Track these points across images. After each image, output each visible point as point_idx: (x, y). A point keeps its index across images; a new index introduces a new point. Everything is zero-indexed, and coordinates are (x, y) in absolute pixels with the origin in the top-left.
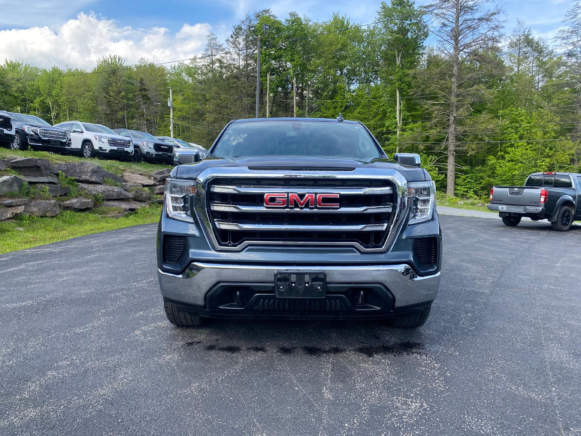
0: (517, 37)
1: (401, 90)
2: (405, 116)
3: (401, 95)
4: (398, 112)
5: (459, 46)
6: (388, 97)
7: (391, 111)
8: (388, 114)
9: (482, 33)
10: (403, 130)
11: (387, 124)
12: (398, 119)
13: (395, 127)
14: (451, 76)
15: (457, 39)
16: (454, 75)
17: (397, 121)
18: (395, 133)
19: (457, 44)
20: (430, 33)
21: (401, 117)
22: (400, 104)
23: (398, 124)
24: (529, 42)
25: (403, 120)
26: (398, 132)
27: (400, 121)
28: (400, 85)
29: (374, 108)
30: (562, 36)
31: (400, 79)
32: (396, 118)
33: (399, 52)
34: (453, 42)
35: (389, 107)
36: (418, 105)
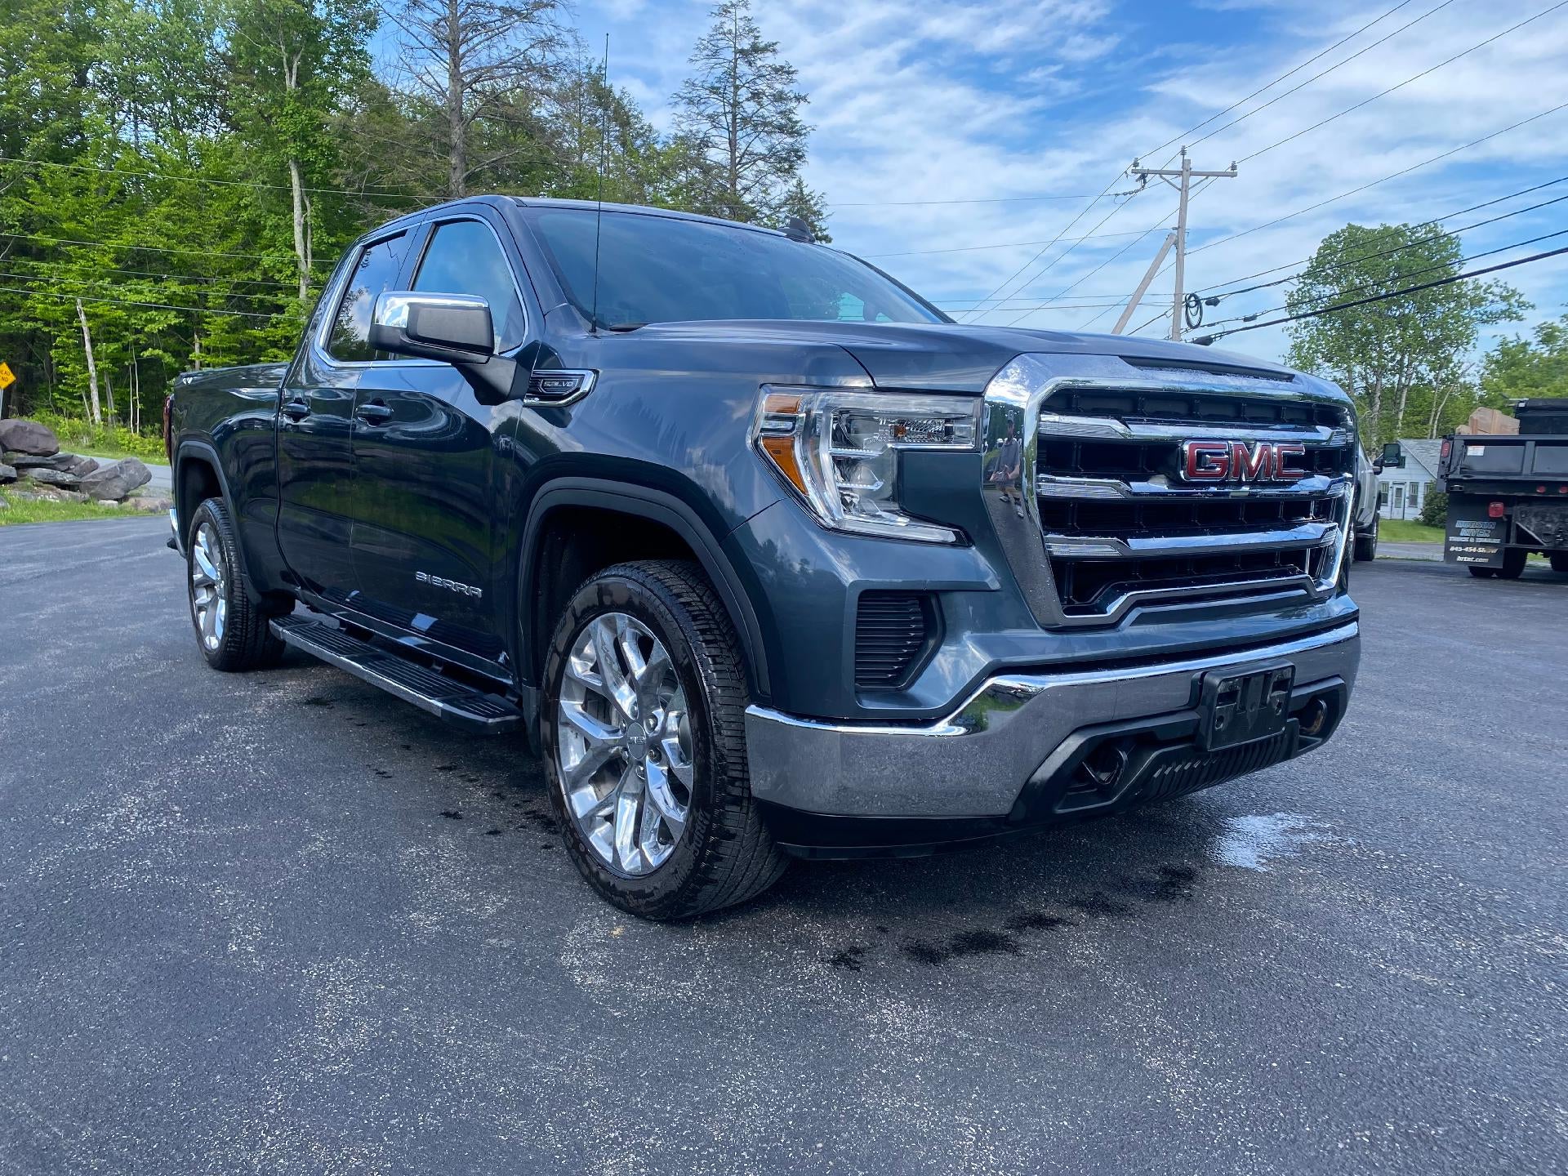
0: (574, 77)
1: (305, 169)
2: (319, 244)
3: (305, 182)
4: (298, 230)
5: (462, 69)
6: (264, 183)
7: (276, 227)
8: (267, 233)
9: (516, 50)
10: (318, 283)
11: (267, 262)
12: (299, 251)
13: (294, 274)
14: (447, 149)
15: (457, 51)
16: (454, 148)
17: (298, 256)
18: (295, 291)
19: (456, 66)
20: (382, 15)
21: (309, 245)
22: (304, 208)
23: (302, 267)
24: (603, 97)
25: (313, 256)
26: (303, 290)
27: (306, 257)
28: (303, 151)
29: (218, 213)
30: (688, 95)
31: (302, 136)
32: (293, 248)
33: (293, 52)
34: (446, 56)
35: (270, 211)
36: (359, 217)
